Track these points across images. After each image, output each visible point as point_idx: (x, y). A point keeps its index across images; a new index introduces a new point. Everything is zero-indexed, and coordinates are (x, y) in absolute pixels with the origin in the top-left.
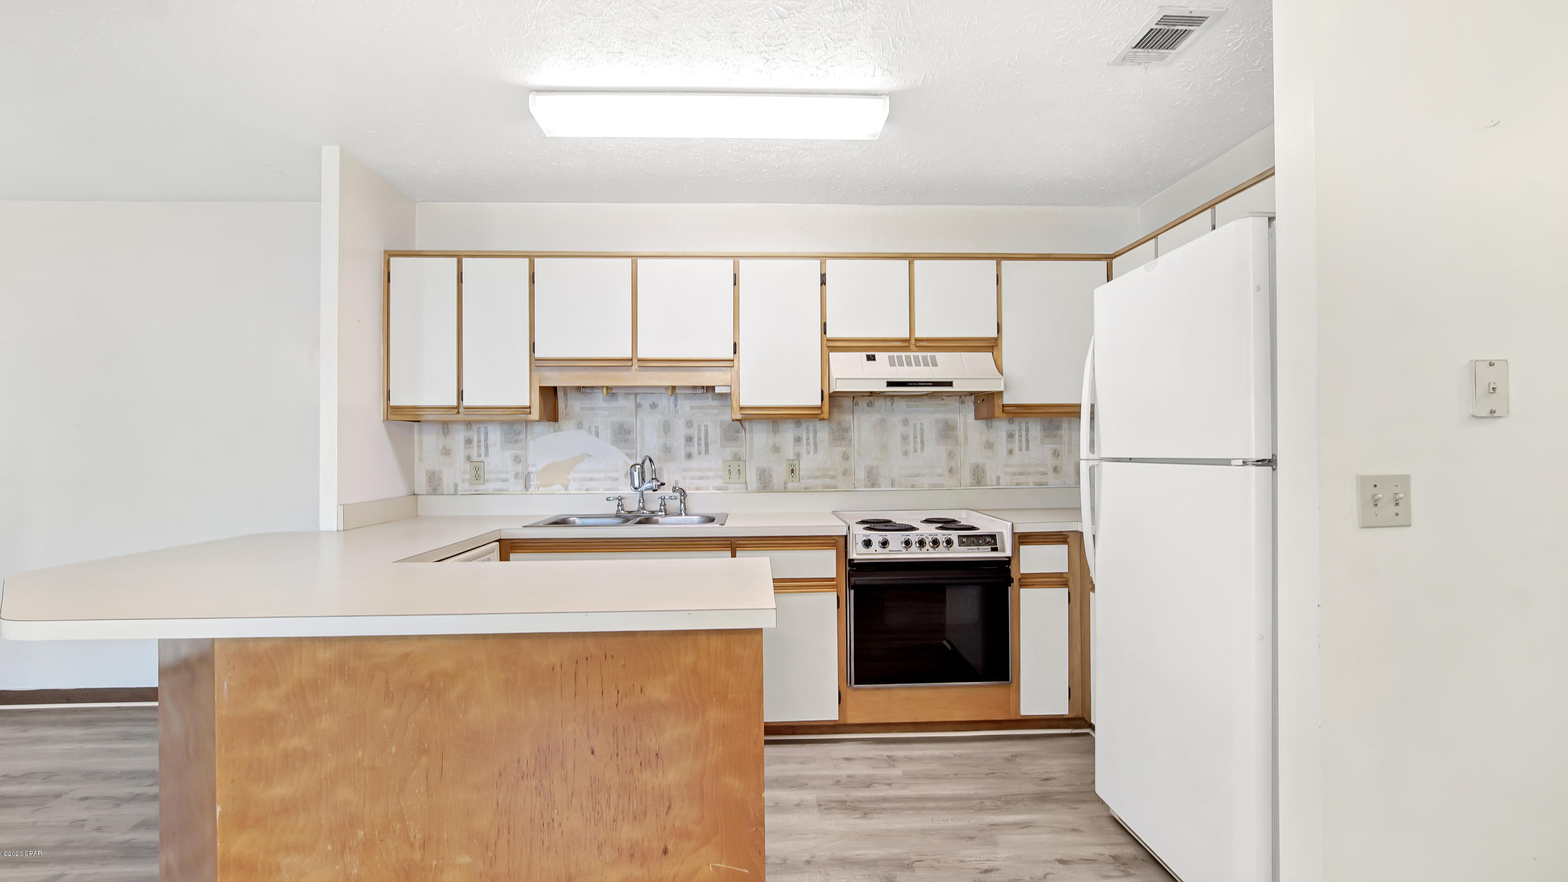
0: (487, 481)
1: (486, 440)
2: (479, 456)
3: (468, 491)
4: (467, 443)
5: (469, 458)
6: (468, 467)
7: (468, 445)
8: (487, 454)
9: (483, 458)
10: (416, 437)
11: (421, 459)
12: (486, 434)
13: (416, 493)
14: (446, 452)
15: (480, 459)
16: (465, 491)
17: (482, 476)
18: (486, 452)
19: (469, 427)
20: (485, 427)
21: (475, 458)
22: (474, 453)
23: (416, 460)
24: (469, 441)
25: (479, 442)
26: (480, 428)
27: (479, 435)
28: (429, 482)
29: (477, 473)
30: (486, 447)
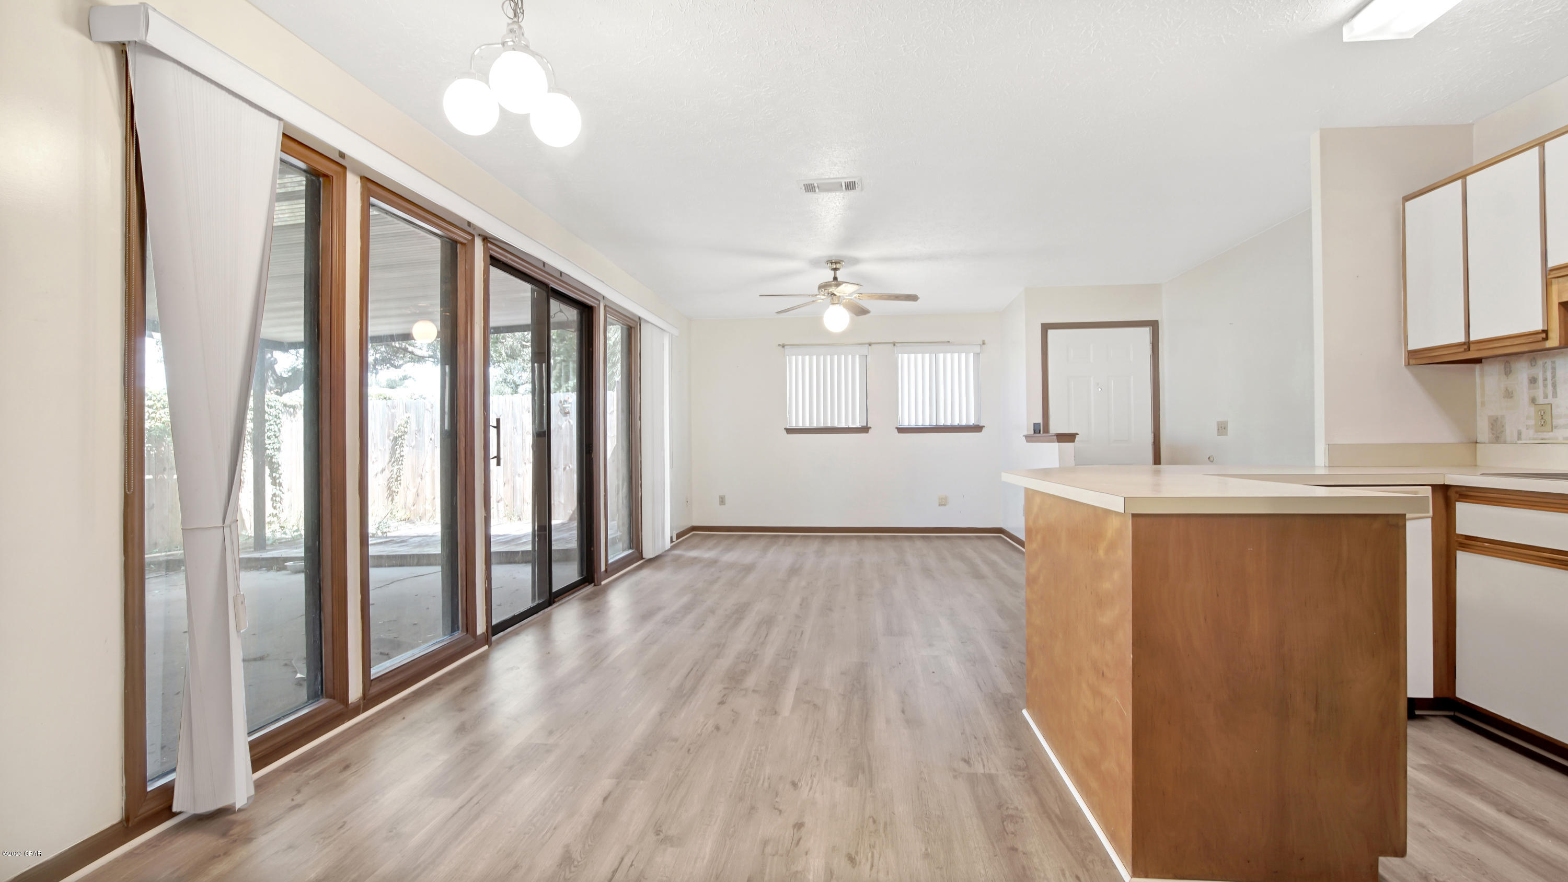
0: (1556, 427)
1: (1554, 377)
2: (1546, 397)
3: (1534, 439)
4: (1531, 383)
5: (1533, 401)
6: (1532, 410)
7: (1532, 385)
8: (1555, 395)
9: (1550, 399)
10: (1478, 379)
11: (1483, 404)
12: (1554, 369)
13: (1478, 442)
14: (1509, 394)
15: (1546, 401)
16: (1530, 440)
17: (1549, 421)
18: (1553, 393)
19: (1533, 364)
20: (1552, 362)
21: (1541, 400)
22: (1539, 394)
23: (1479, 404)
24: (1533, 381)
25: (1545, 380)
26: (1546, 363)
27: (1545, 372)
28: (1492, 429)
29: (1542, 418)
30: (1554, 386)
